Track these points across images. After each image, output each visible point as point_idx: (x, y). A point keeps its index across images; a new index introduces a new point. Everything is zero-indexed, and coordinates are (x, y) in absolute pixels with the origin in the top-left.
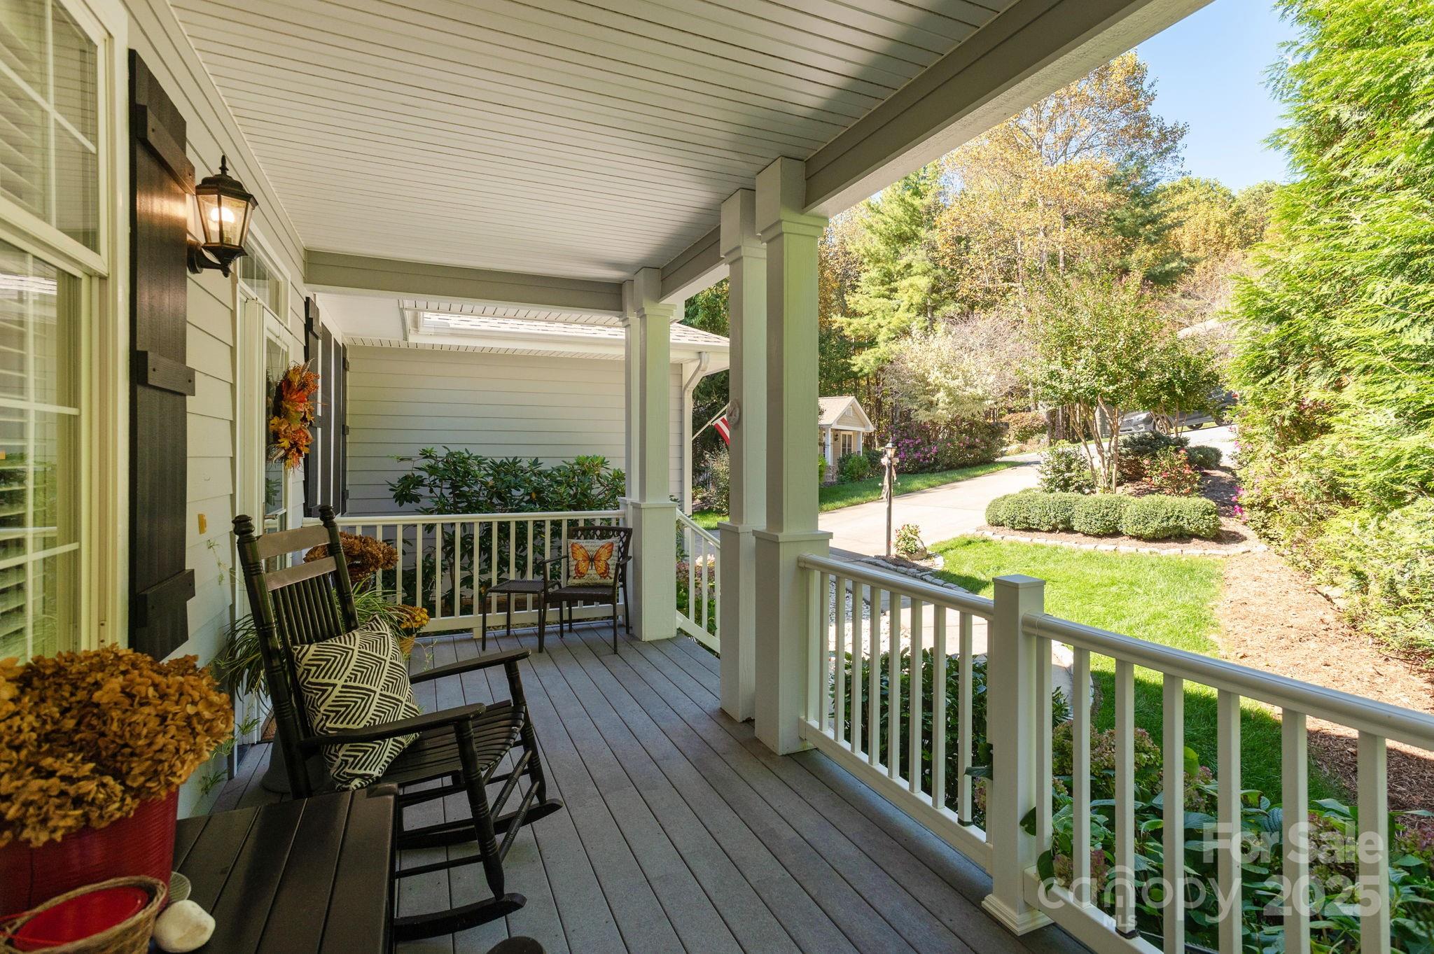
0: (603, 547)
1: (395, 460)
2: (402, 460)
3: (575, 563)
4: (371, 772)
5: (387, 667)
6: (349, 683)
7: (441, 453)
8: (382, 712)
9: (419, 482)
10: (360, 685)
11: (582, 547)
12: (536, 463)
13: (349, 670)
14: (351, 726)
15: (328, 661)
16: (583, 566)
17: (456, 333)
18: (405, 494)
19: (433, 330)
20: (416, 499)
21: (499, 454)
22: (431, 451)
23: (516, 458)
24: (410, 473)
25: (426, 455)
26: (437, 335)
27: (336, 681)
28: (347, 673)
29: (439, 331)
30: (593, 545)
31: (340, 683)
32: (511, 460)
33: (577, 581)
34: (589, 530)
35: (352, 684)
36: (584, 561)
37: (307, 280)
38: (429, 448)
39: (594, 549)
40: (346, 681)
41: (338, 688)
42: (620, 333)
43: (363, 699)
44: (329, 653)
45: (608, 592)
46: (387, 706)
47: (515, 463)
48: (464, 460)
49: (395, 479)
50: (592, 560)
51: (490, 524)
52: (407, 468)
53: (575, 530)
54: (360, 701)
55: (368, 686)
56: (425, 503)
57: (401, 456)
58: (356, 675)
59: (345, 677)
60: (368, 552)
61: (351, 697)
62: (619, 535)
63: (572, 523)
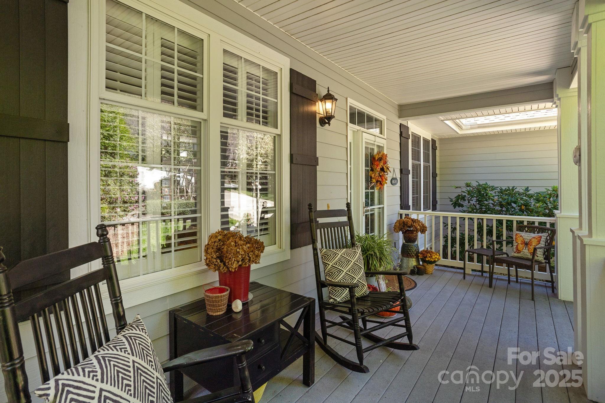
0: (534, 238)
1: (454, 188)
2: (457, 187)
3: (516, 244)
4: (337, 299)
5: (352, 264)
6: (334, 265)
7: (474, 184)
8: (345, 279)
9: (463, 198)
10: (338, 267)
11: (521, 236)
12: (527, 189)
13: (335, 261)
14: (333, 280)
15: (328, 255)
16: (520, 247)
17: (480, 126)
18: (457, 204)
19: (470, 127)
20: (462, 206)
21: (504, 185)
22: (470, 183)
23: (514, 187)
24: (460, 194)
25: (468, 185)
26: (471, 128)
27: (330, 263)
28: (334, 262)
29: (473, 126)
30: (527, 236)
31: (331, 264)
32: (511, 188)
33: (516, 255)
34: (531, 227)
35: (335, 266)
36: (522, 244)
37: (400, 117)
38: (469, 182)
39: (528, 238)
40: (333, 264)
41: (330, 266)
42: (554, 112)
43: (338, 272)
44: (329, 253)
45: (528, 263)
46: (347, 277)
47: (513, 190)
48: (485, 189)
49: (453, 196)
50: (526, 244)
51: (482, 219)
52: (459, 191)
53: (521, 227)
54: (336, 272)
55: (341, 268)
56: (465, 208)
57: (457, 186)
58: (337, 263)
59: (333, 263)
60: (414, 225)
61: (334, 270)
62: (548, 232)
63: (520, 223)
